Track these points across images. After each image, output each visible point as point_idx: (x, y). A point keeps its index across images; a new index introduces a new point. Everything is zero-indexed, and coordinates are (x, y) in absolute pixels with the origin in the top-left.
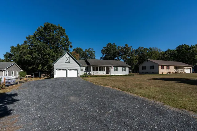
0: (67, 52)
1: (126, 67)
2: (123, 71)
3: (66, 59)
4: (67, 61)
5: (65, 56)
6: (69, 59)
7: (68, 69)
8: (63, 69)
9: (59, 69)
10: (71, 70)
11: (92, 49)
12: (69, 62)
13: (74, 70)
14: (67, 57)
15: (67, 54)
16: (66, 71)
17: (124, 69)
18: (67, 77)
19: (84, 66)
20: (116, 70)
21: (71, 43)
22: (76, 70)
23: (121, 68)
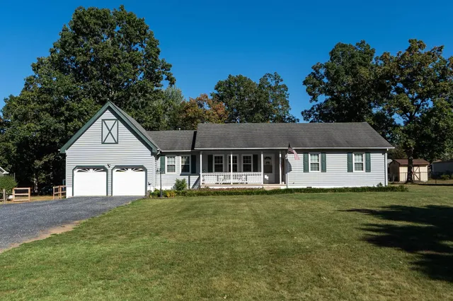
0: (106, 106)
1: (368, 151)
2: (350, 170)
3: (106, 132)
4: (110, 139)
5: (103, 120)
6: (114, 131)
7: (112, 167)
8: (97, 168)
9: (84, 169)
10: (123, 168)
11: (277, 78)
12: (117, 143)
13: (136, 168)
14: (110, 124)
15: (108, 114)
16: (105, 173)
17: (356, 159)
18: (110, 194)
19: (178, 154)
20: (315, 167)
21: (166, 67)
22: (143, 168)
23: (345, 156)
